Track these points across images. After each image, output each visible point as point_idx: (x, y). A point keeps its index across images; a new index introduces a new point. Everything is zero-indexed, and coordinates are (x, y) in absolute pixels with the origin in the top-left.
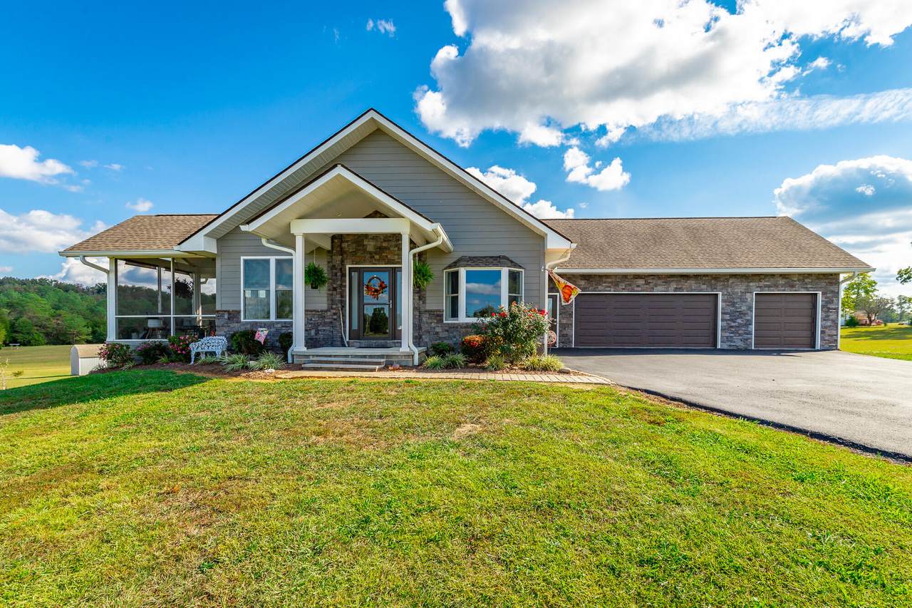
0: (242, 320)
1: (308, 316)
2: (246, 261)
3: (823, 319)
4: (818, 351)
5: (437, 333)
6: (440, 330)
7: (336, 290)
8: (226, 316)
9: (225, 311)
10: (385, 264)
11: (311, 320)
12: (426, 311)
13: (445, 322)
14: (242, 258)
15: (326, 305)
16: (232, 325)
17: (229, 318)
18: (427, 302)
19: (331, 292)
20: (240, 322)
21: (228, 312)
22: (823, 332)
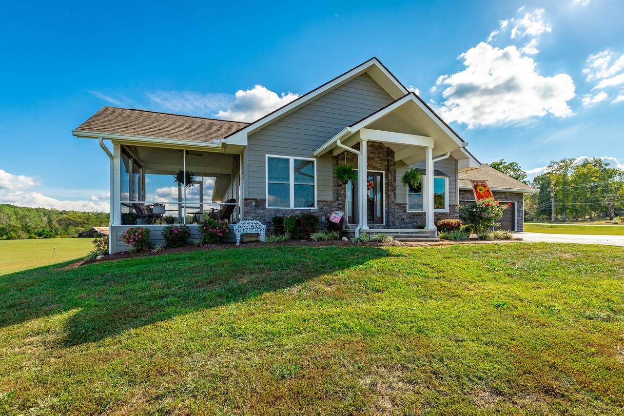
0: (267, 207)
1: (320, 205)
2: (269, 158)
3: (518, 216)
4: (516, 232)
5: (403, 219)
6: (405, 217)
7: (341, 186)
8: (254, 204)
9: (253, 199)
10: (372, 169)
11: (322, 208)
12: (397, 204)
13: (407, 212)
14: (267, 156)
15: (332, 197)
16: (258, 212)
17: (256, 206)
18: (397, 197)
19: (336, 188)
20: (265, 209)
21: (256, 200)
22: (518, 222)
